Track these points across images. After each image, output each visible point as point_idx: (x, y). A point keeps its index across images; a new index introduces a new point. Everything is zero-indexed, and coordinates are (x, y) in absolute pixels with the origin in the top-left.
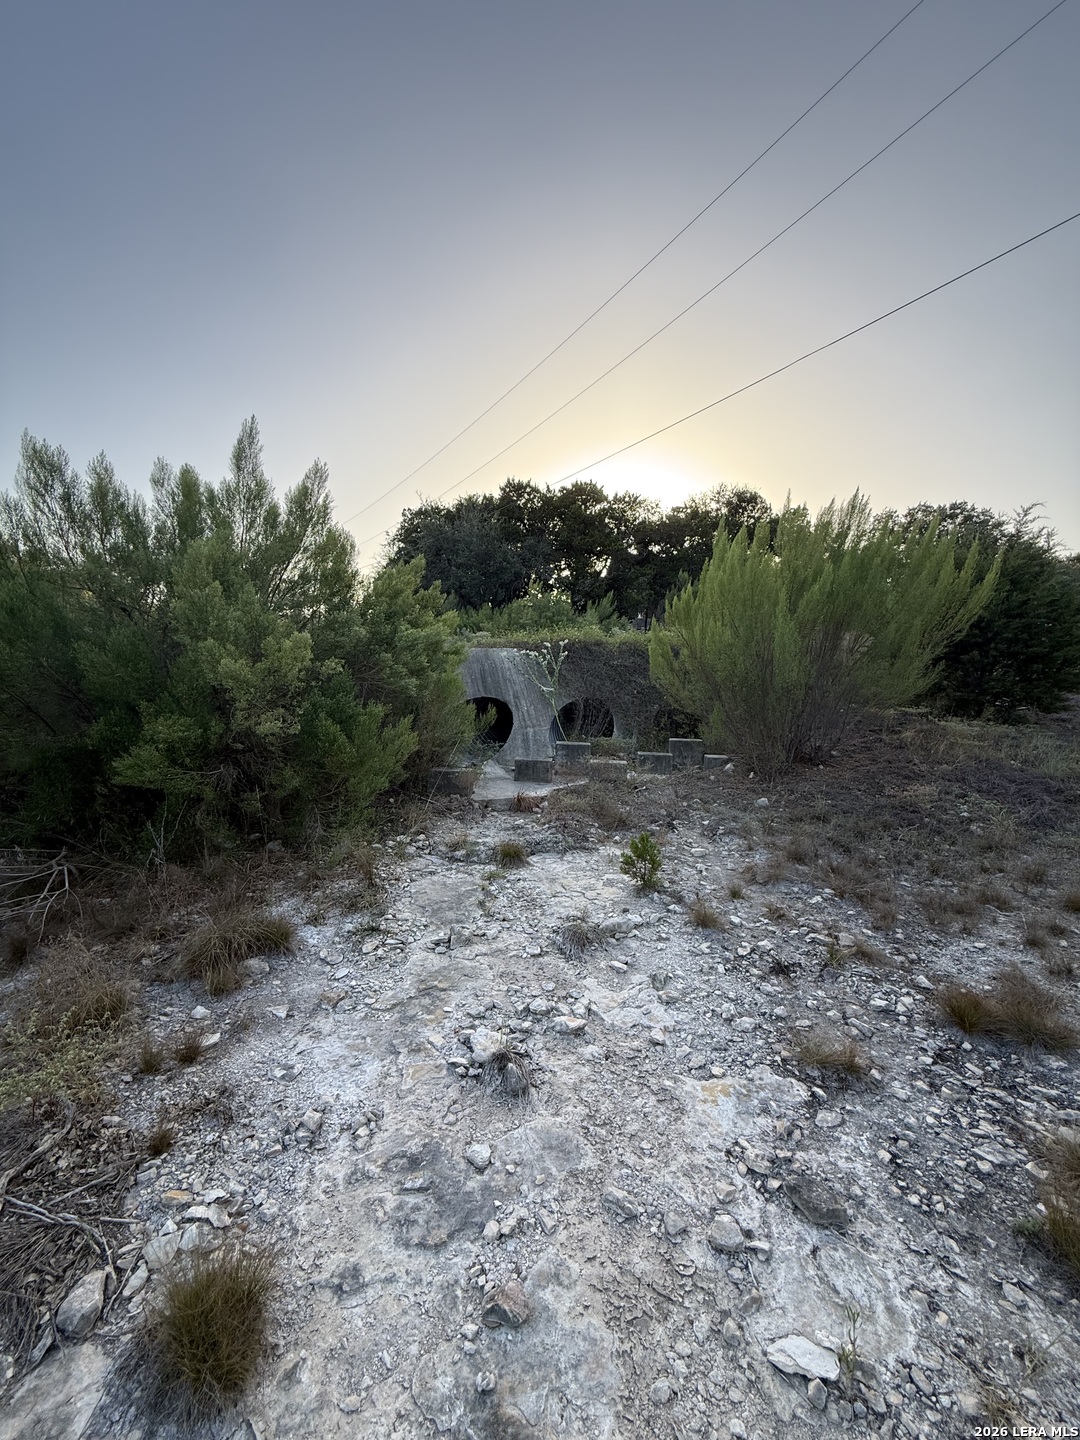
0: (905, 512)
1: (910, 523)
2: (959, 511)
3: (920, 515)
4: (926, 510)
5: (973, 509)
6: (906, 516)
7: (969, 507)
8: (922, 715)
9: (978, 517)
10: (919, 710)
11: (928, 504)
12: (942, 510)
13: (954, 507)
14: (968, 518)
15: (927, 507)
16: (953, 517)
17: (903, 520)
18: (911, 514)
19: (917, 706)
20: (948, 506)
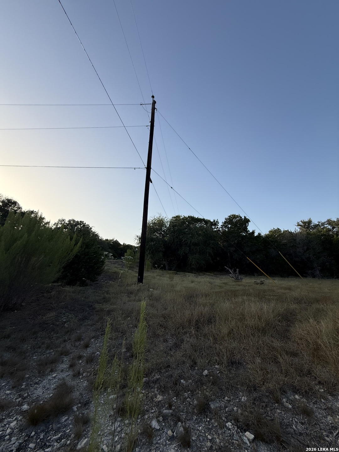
0: (68, 220)
1: (69, 223)
2: (82, 223)
3: (72, 222)
4: (74, 221)
5: (85, 224)
6: (68, 221)
7: (84, 223)
8: (59, 286)
9: (86, 226)
10: (58, 284)
11: (74, 219)
12: (78, 222)
13: (81, 222)
14: (84, 225)
15: (74, 220)
16: (81, 224)
17: (67, 222)
18: (70, 221)
19: (58, 282)
20: (79, 221)
